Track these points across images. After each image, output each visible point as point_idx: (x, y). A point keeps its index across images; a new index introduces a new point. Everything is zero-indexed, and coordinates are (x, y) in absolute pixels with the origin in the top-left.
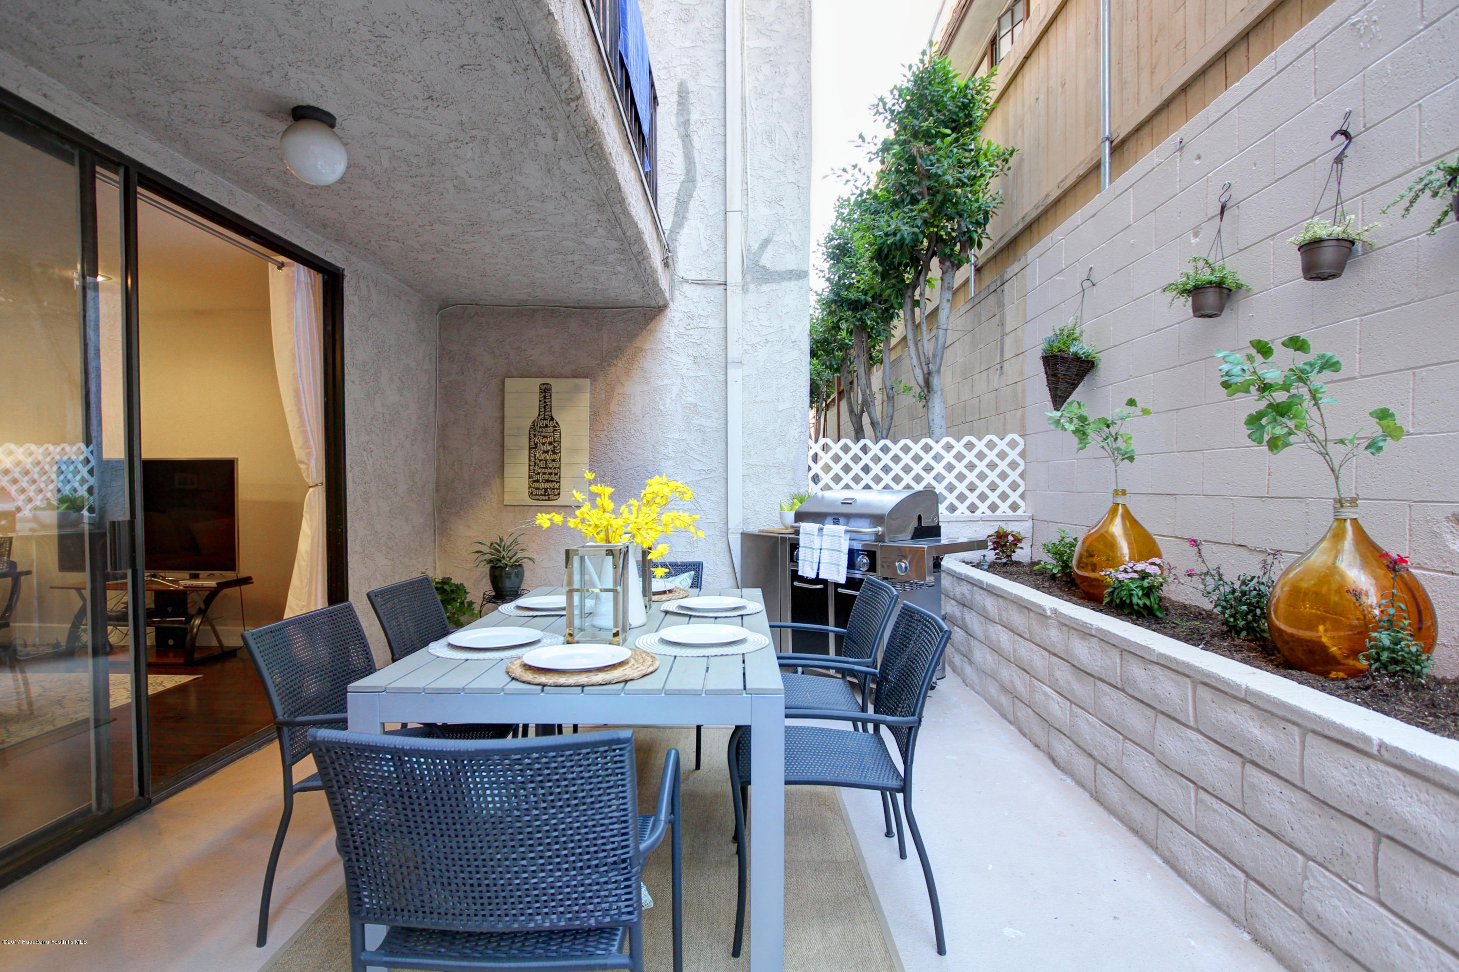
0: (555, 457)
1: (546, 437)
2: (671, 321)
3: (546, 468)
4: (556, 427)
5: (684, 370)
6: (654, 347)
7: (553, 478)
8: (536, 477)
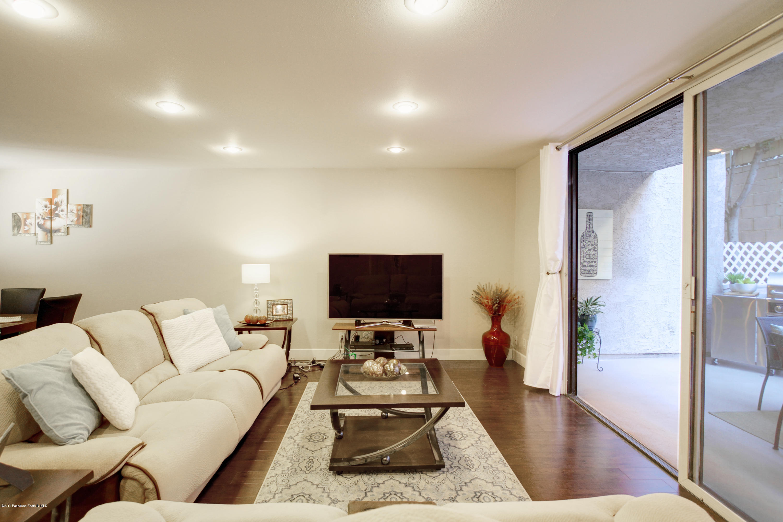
0: (594, 252)
1: (590, 242)
2: (656, 178)
3: (590, 259)
4: (595, 236)
5: (663, 206)
6: (646, 193)
7: (593, 264)
8: (584, 264)
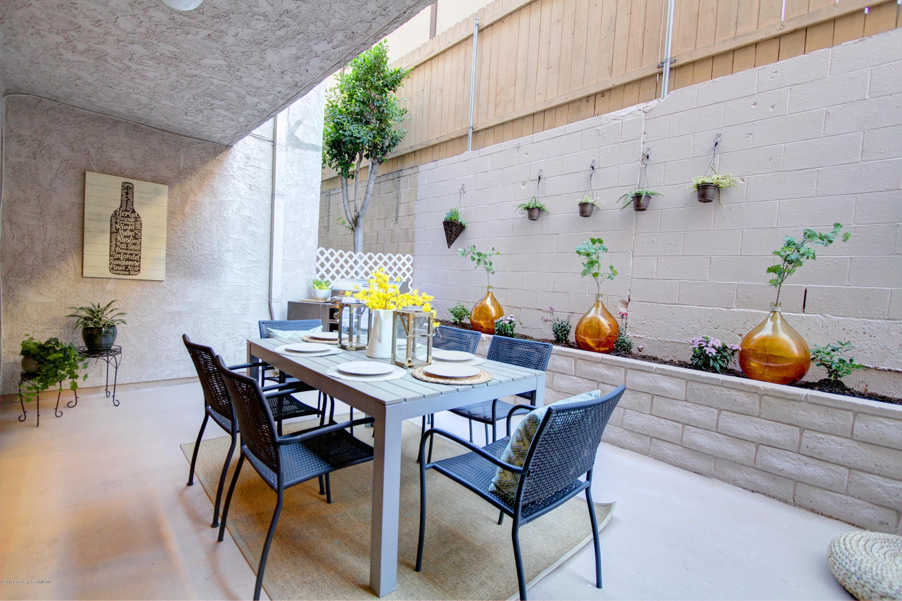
0: (136, 241)
1: (128, 225)
2: (234, 157)
3: (127, 249)
4: (137, 218)
5: (243, 193)
6: (221, 172)
7: (134, 258)
8: (117, 256)
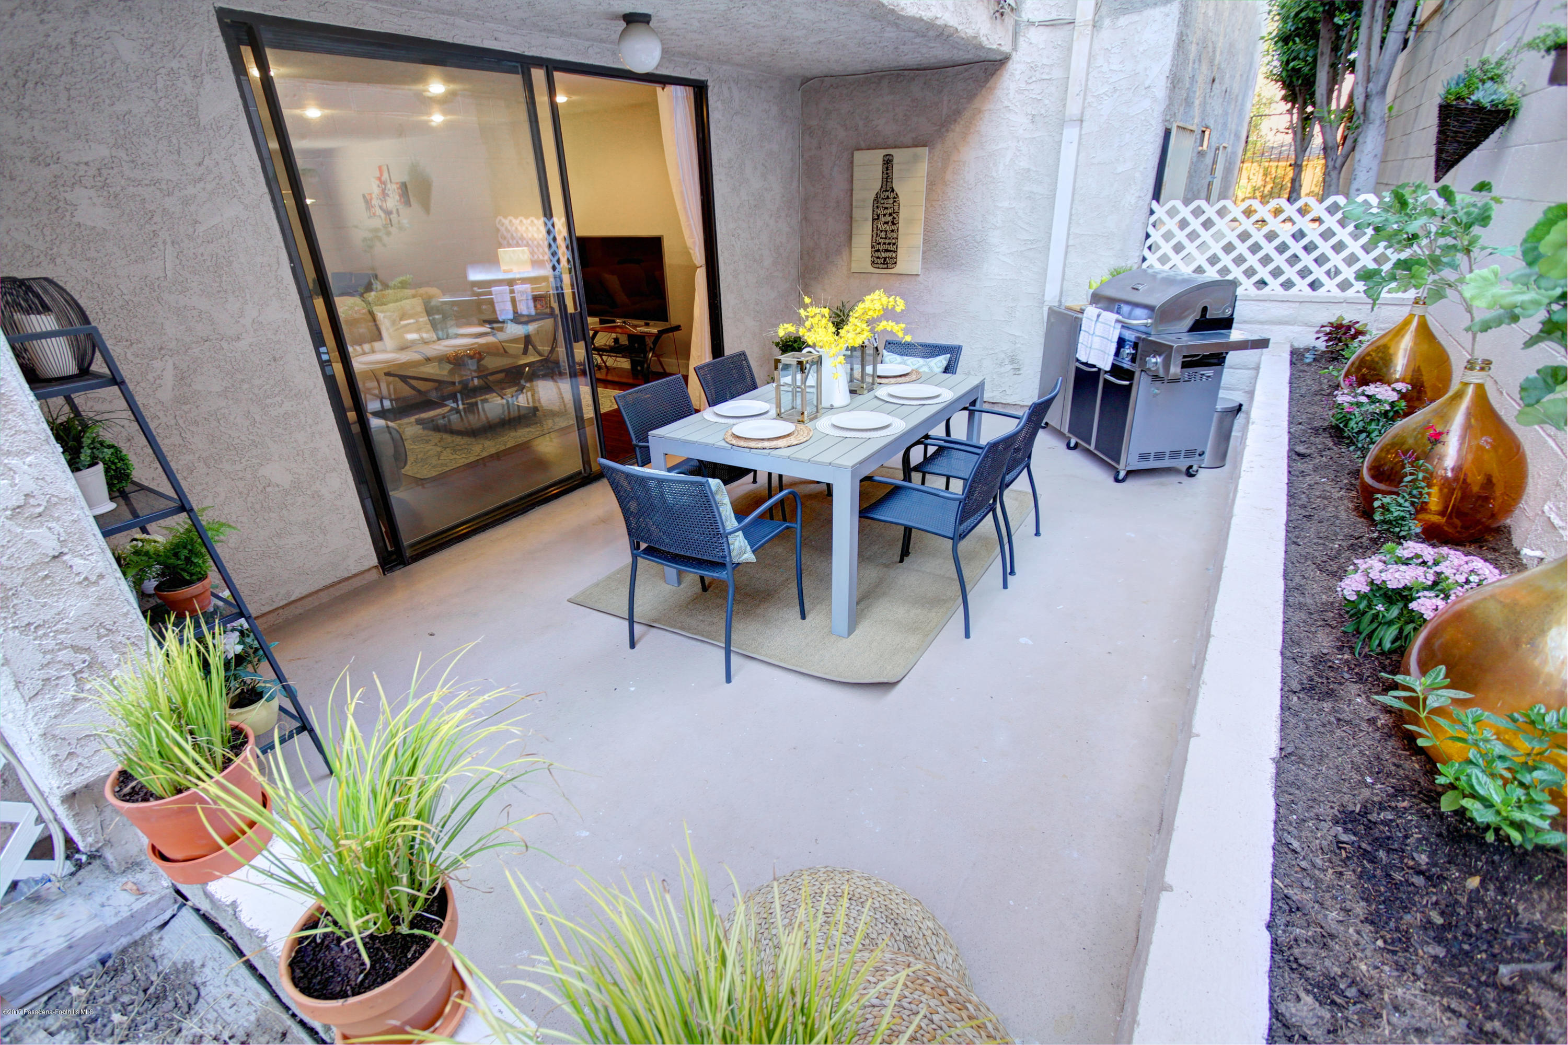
0: (894, 227)
4: (896, 197)
5: (1021, 131)
6: (992, 107)
7: (891, 248)
8: (877, 247)
